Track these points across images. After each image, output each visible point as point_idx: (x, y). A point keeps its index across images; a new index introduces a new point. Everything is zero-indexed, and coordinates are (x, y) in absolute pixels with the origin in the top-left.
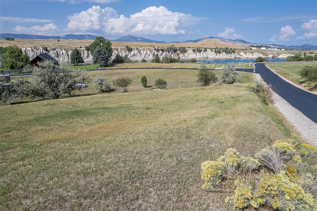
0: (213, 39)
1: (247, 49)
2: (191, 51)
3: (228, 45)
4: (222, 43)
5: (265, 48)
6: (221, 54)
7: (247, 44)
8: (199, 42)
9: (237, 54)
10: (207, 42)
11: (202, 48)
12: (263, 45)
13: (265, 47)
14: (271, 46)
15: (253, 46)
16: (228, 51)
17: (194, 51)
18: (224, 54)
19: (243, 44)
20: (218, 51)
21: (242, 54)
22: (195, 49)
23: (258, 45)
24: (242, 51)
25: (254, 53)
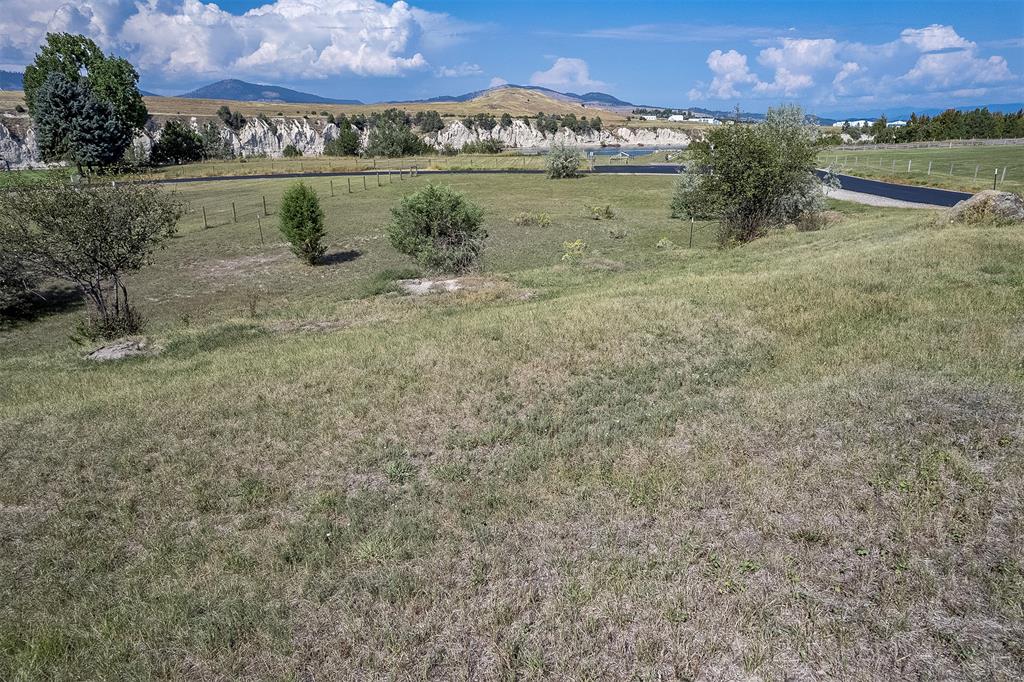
0: (522, 91)
1: (629, 118)
2: (461, 125)
3: (568, 107)
4: (549, 104)
5: (680, 118)
6: (558, 134)
7: (624, 107)
9: (607, 134)
10: (504, 99)
11: (494, 117)
12: (672, 111)
13: (680, 114)
14: (693, 113)
15: (644, 113)
16: (580, 127)
17: (469, 124)
18: (567, 134)
20: (548, 126)
21: (623, 135)
22: (472, 119)
23: (656, 109)
24: (621, 124)
25: (659, 130)
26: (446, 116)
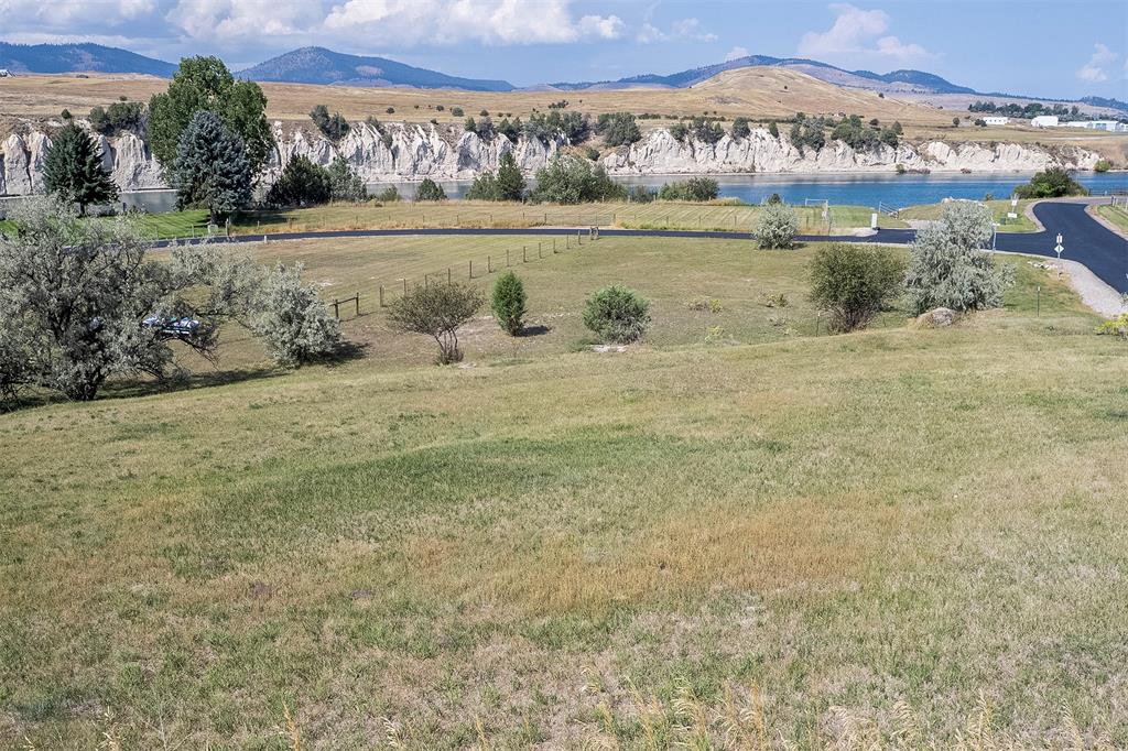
0: (776, 69)
1: (957, 122)
2: (667, 134)
3: (854, 99)
4: (821, 93)
5: (1052, 121)
6: (825, 150)
7: (955, 96)
8: (698, 86)
9: (909, 152)
10: (744, 85)
11: (723, 120)
12: (1045, 105)
13: (1055, 113)
14: (1084, 109)
15: (989, 109)
16: (860, 135)
17: (680, 133)
18: (840, 151)
19: (931, 98)
20: (809, 137)
21: (937, 153)
22: (687, 122)
23: (1015, 101)
24: (935, 134)
25: (1000, 147)
26: (646, 116)
